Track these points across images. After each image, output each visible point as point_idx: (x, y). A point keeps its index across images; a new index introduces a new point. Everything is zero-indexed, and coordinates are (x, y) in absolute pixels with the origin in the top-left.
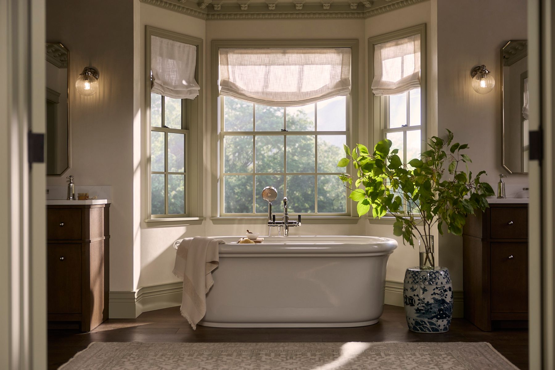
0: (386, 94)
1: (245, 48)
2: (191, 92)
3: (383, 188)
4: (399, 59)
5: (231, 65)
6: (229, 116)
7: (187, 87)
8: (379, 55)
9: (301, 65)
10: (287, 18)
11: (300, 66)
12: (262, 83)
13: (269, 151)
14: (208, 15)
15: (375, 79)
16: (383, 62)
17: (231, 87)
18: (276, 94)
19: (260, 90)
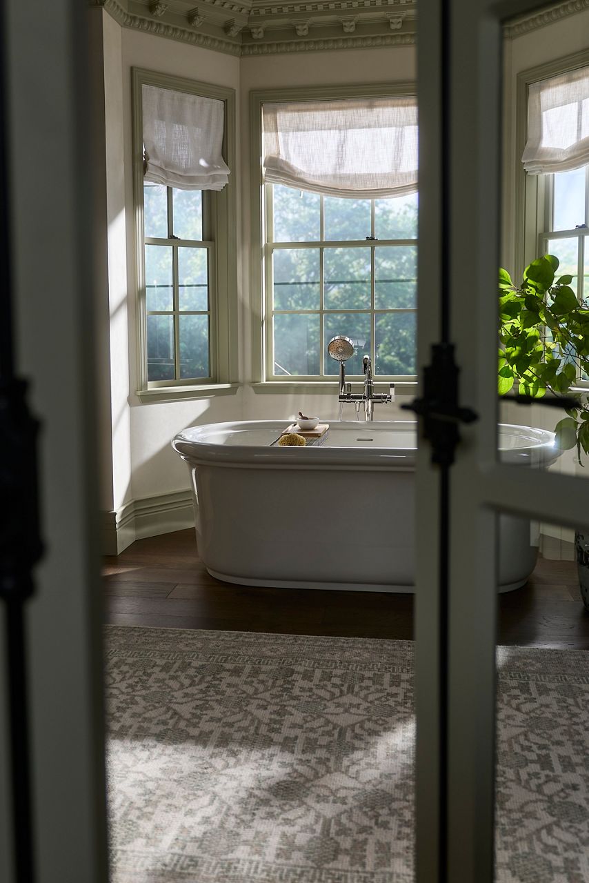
0: (548, 171)
1: (305, 101)
2: (214, 179)
3: (540, 348)
4: (574, 107)
5: (281, 130)
6: (300, 216)
7: (207, 170)
8: (537, 101)
9: (400, 126)
10: (376, 45)
11: (398, 129)
12: (334, 160)
13: (361, 268)
14: (242, 47)
15: (529, 144)
16: (544, 114)
17: (282, 168)
18: (356, 178)
19: (330, 172)
